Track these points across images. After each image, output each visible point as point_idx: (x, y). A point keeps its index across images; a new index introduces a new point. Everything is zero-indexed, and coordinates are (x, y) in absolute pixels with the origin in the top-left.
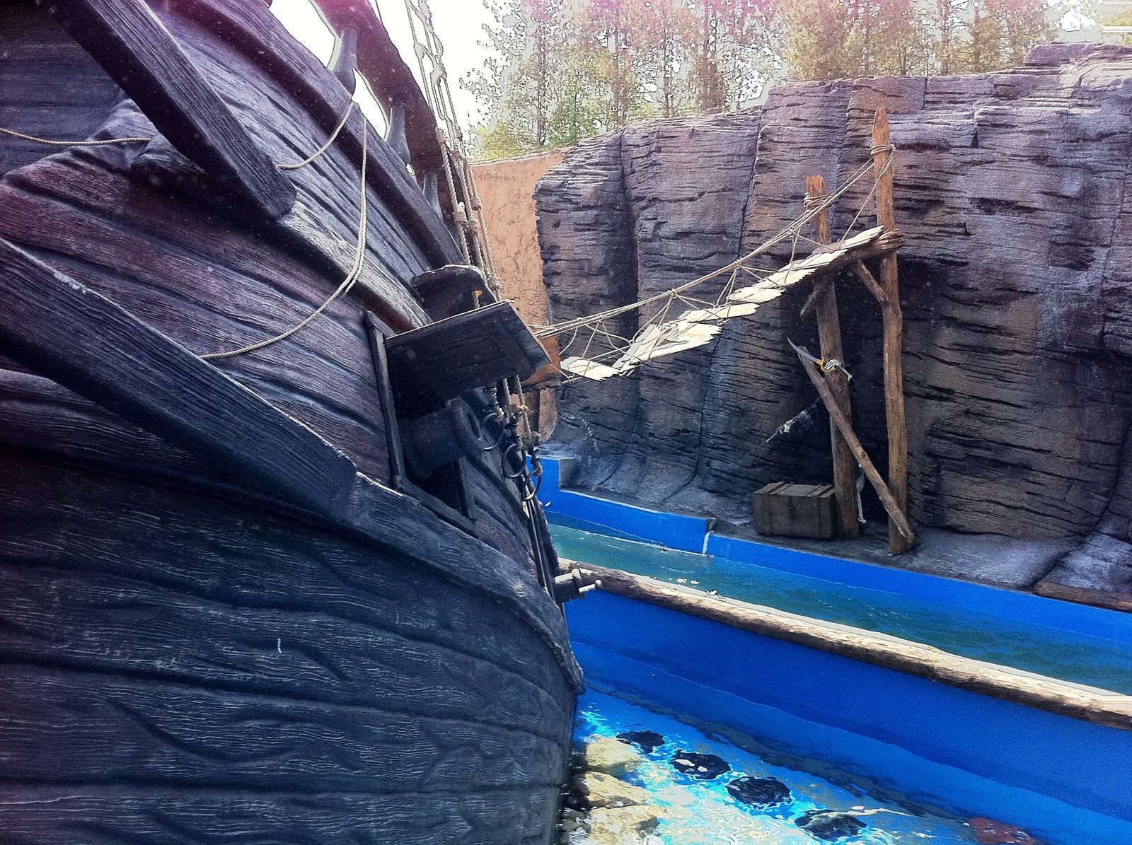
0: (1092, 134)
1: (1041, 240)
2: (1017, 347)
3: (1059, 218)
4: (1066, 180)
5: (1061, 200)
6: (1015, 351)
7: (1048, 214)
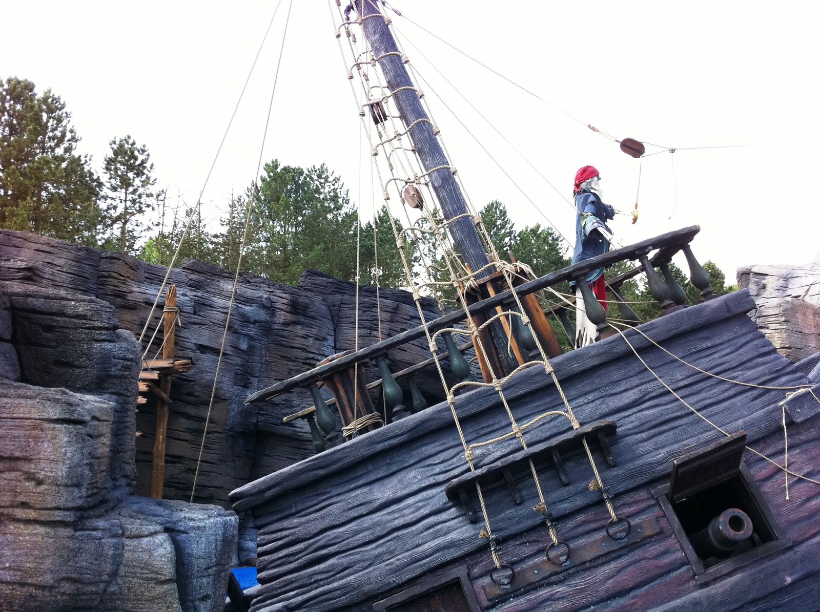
0: (252, 320)
1: (230, 371)
2: (217, 430)
3: (238, 360)
4: (241, 341)
5: (239, 351)
6: (216, 432)
7: (233, 358)
